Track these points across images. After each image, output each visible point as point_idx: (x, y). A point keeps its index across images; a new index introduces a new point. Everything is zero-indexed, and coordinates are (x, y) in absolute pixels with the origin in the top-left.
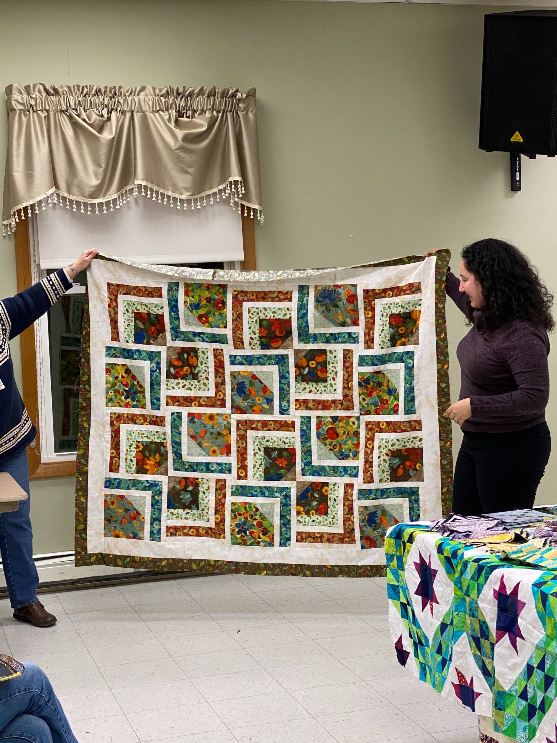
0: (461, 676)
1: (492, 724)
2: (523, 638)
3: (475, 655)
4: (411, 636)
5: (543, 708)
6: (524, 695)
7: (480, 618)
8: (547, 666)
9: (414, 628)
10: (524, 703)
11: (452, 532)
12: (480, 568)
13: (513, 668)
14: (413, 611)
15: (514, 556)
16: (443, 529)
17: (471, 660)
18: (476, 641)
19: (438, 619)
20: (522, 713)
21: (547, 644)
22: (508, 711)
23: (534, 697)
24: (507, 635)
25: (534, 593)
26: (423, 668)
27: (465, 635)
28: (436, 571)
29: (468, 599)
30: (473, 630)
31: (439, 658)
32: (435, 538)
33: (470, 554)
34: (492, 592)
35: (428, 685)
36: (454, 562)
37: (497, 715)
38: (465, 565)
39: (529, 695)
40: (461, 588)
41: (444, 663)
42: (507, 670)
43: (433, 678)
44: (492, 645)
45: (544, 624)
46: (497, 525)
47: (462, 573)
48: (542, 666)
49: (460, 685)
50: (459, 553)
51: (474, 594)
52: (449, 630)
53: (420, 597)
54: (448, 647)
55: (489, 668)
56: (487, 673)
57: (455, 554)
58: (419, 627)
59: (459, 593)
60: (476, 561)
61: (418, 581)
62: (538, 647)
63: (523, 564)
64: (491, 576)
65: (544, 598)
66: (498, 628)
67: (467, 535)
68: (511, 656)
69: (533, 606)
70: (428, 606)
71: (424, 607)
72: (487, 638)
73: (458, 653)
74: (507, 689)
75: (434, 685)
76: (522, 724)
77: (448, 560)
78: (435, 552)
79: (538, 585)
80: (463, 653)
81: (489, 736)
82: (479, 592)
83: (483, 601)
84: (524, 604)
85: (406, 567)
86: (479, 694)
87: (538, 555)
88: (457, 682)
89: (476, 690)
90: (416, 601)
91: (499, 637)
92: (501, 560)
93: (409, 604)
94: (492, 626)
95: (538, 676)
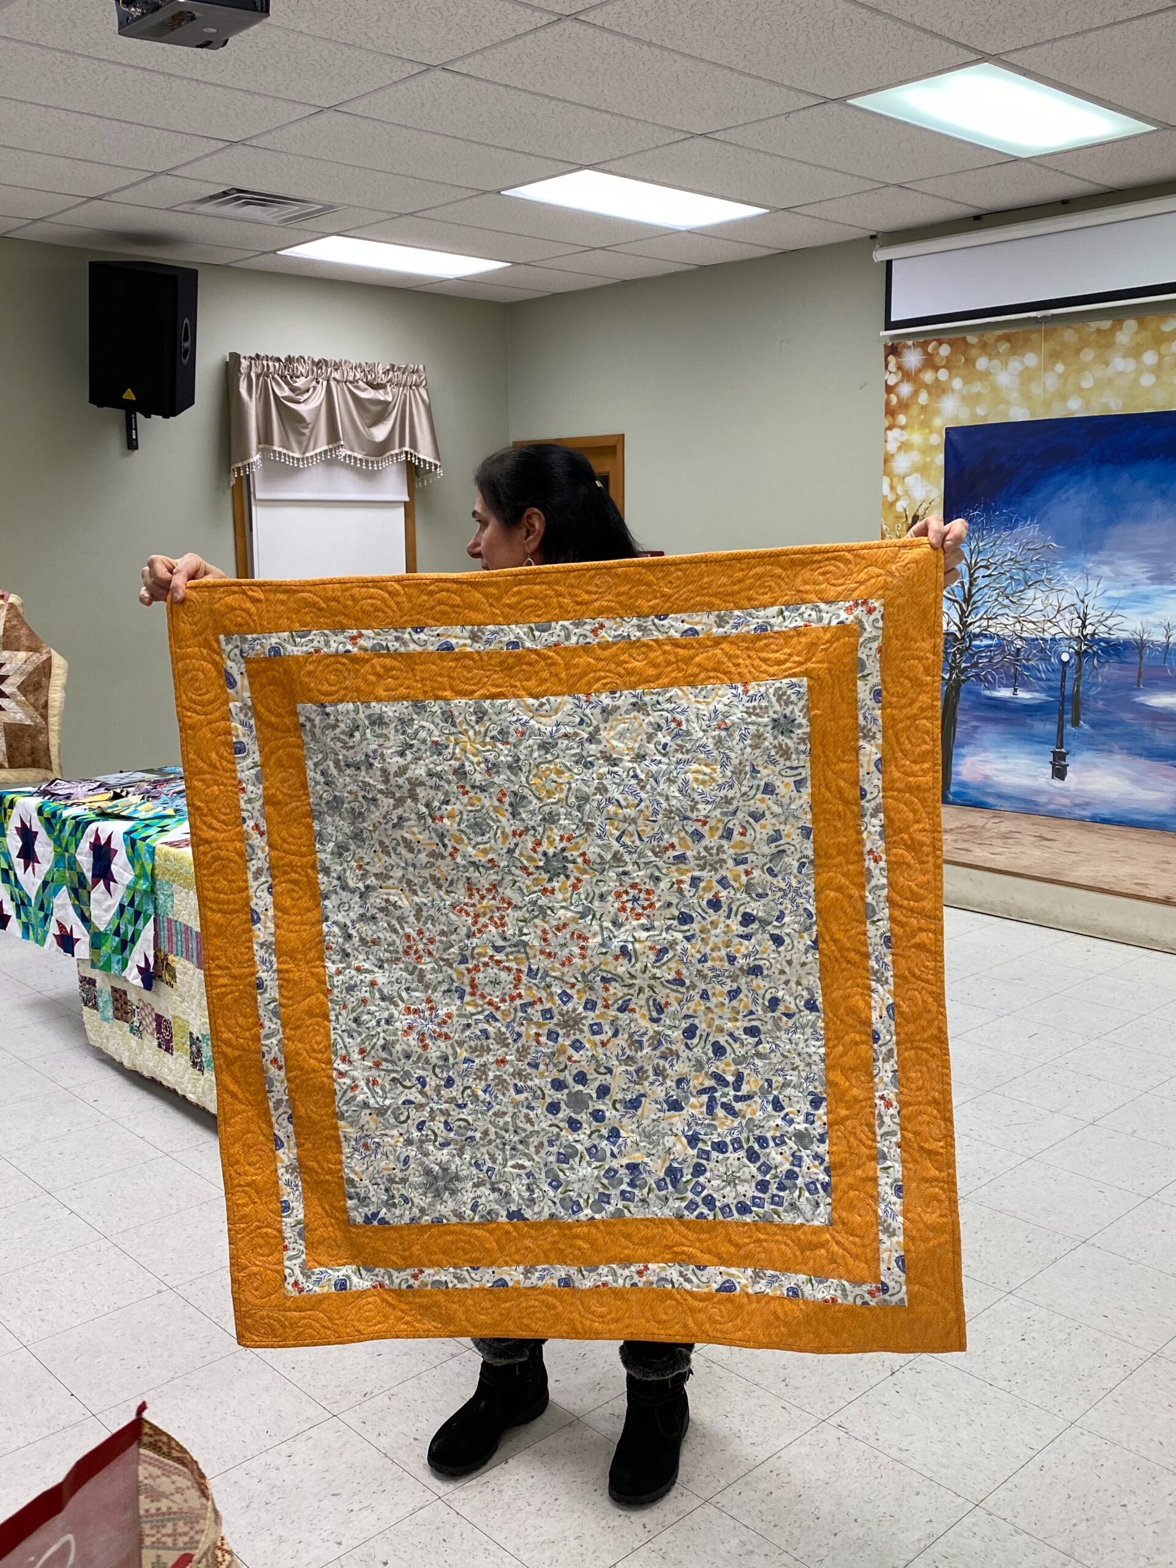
0: (61, 926)
1: (89, 963)
2: (115, 881)
3: (74, 905)
4: (12, 899)
5: (133, 940)
6: (117, 933)
7: (78, 870)
8: (137, 902)
9: (17, 890)
10: (117, 939)
11: (53, 795)
12: (78, 824)
13: (107, 910)
14: (15, 875)
15: (109, 811)
16: (44, 793)
17: (71, 909)
18: (75, 892)
19: (40, 878)
20: (116, 948)
21: (136, 883)
22: (104, 948)
23: (126, 932)
24: (102, 882)
25: (125, 840)
26: (26, 928)
27: (65, 888)
28: (36, 833)
29: (67, 854)
30: (72, 882)
31: (41, 914)
32: (37, 801)
33: (67, 813)
34: (88, 845)
35: (31, 942)
36: (54, 821)
37: (92, 954)
38: (64, 822)
39: (122, 931)
40: (60, 846)
41: (46, 918)
42: (102, 913)
43: (36, 934)
44: (89, 893)
45: (133, 866)
46: (100, 786)
47: (61, 831)
48: (131, 903)
49: (61, 936)
50: (58, 812)
51: (72, 850)
52: (51, 886)
53: (22, 860)
54: (49, 902)
55: (87, 914)
56: (85, 920)
57: (54, 814)
58: (22, 889)
59: (59, 850)
60: (74, 818)
61: (20, 844)
62: (128, 887)
63: (118, 817)
64: (88, 830)
65: (133, 842)
66: (93, 876)
67: (68, 797)
68: (106, 899)
69: (124, 852)
70: (30, 868)
71: (26, 869)
72: (85, 888)
73: (58, 905)
74: (102, 930)
75: (37, 941)
76: (116, 958)
77: (48, 820)
78: (35, 814)
79: (128, 833)
80: (63, 906)
81: (88, 976)
82: (77, 846)
83: (80, 854)
84: (116, 851)
85: (8, 832)
86: (78, 940)
87: (132, 808)
88: (58, 933)
89: (75, 936)
90: (19, 865)
91: (95, 884)
92: (98, 815)
93: (11, 868)
94: (89, 875)
95: (129, 912)
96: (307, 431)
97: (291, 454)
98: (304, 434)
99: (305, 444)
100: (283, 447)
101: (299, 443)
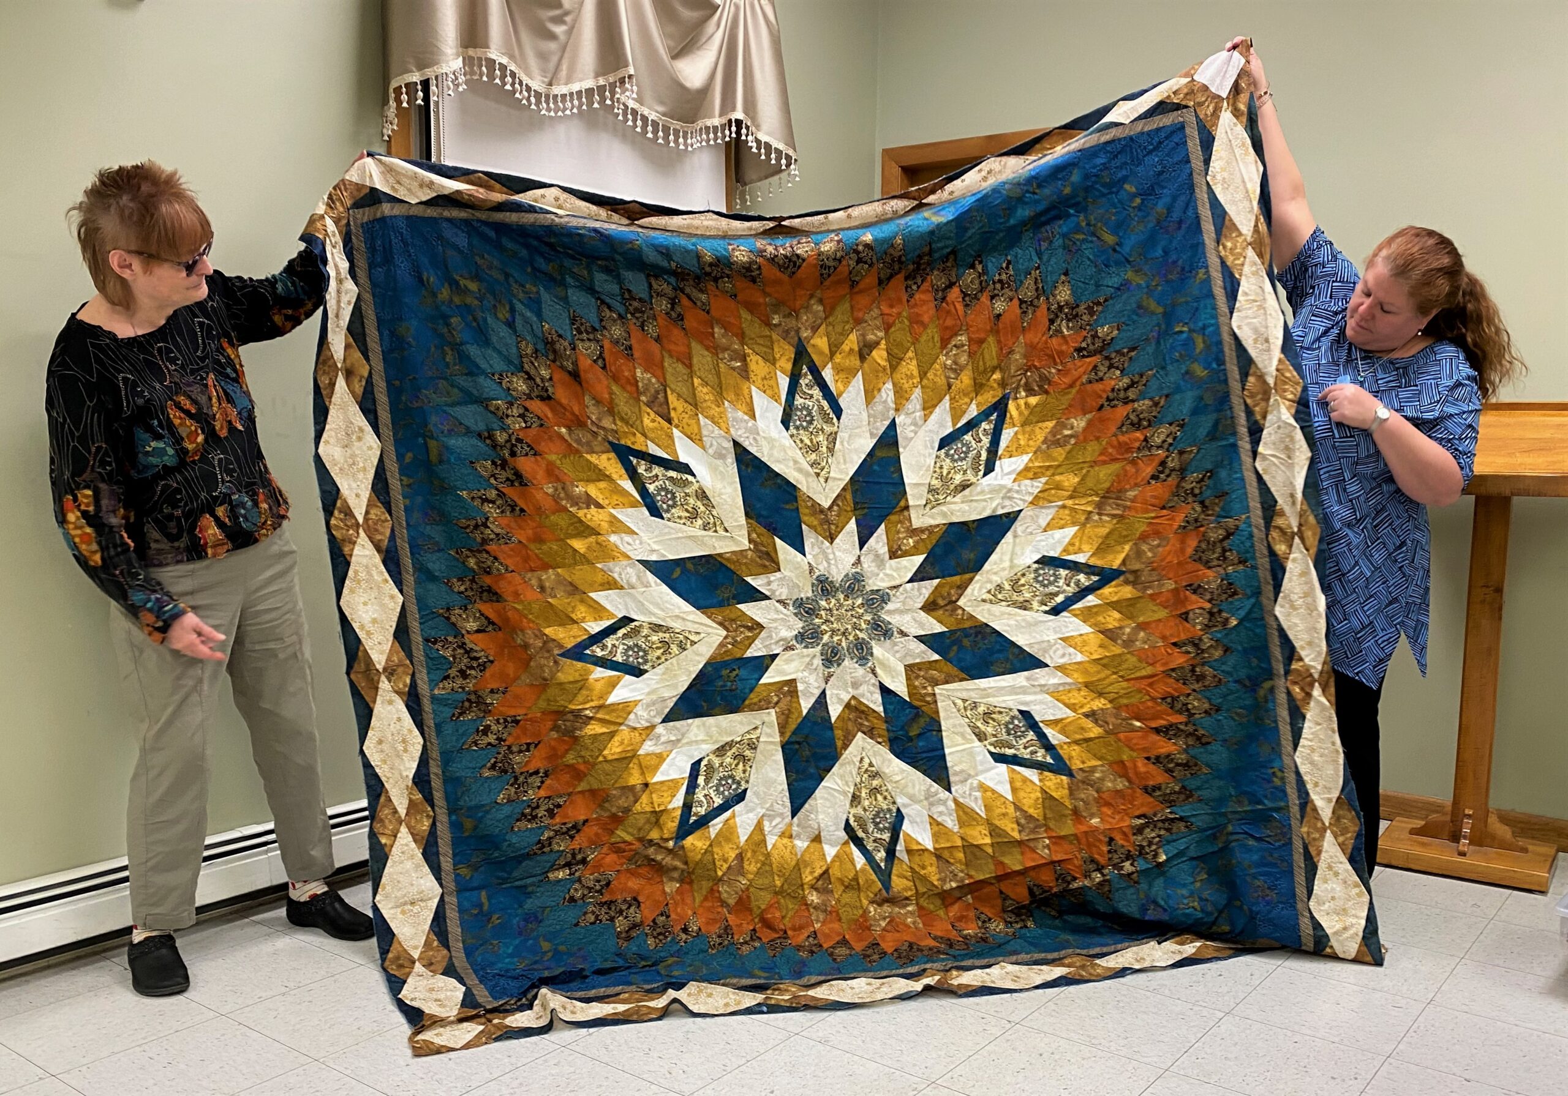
96: (559, 30)
97: (526, 80)
98: (553, 37)
99: (555, 59)
100: (512, 57)
101: (543, 56)
